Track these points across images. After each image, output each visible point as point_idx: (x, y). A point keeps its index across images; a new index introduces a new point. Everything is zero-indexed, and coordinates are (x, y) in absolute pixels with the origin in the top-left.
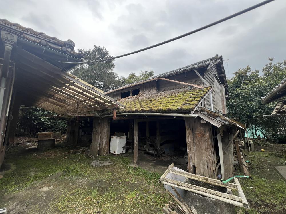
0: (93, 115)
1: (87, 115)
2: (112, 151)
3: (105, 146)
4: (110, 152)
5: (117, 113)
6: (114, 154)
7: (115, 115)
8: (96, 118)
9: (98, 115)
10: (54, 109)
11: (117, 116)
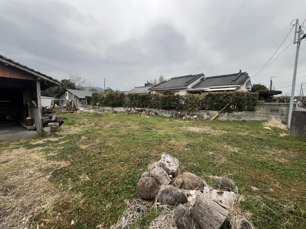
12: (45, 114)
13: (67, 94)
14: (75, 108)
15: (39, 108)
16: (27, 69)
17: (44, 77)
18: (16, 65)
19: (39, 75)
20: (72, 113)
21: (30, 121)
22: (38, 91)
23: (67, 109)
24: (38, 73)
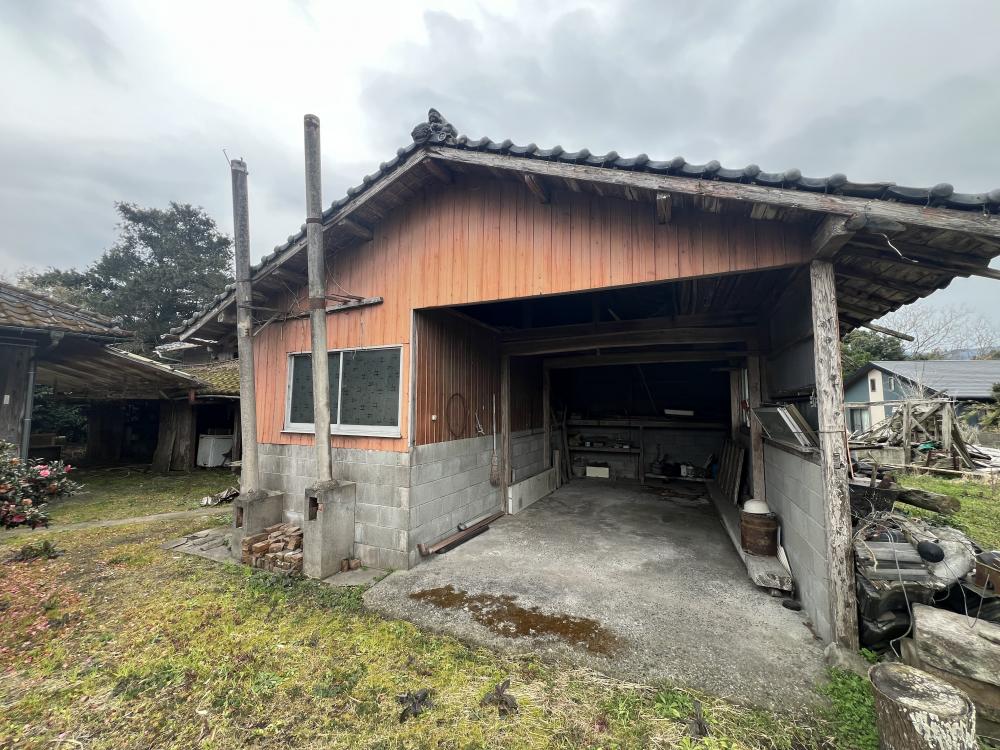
0: (157, 398)
1: (144, 397)
2: (200, 463)
3: (186, 454)
4: (196, 465)
5: (196, 394)
6: (204, 468)
7: (192, 396)
8: (162, 400)
9: (166, 397)
10: (56, 382)
11: (196, 399)
12: (874, 514)
13: (873, 382)
14: (963, 450)
15: (830, 460)
16: (761, 184)
17: (879, 209)
18: (704, 183)
19: (839, 203)
20: (950, 476)
21: (763, 529)
22: (820, 333)
23: (912, 456)
24: (836, 187)
